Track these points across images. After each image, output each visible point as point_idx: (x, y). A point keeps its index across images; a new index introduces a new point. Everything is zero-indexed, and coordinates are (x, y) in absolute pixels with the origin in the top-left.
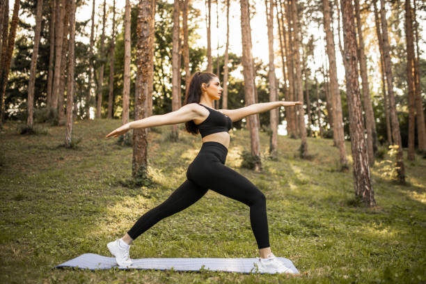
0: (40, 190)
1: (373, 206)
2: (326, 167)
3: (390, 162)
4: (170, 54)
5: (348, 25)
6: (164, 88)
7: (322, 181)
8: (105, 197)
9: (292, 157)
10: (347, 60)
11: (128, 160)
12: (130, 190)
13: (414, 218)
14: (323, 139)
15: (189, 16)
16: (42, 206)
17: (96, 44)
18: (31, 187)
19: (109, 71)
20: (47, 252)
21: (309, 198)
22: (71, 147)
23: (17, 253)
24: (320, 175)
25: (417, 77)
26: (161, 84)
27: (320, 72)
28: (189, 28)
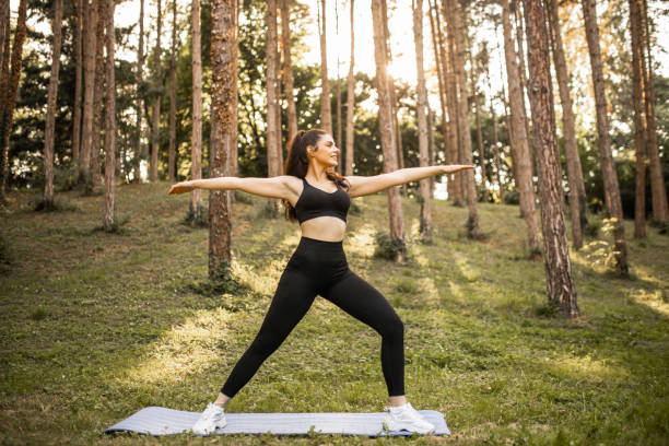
0: (68, 301)
1: (575, 316)
2: (507, 252)
3: (605, 243)
4: (263, 75)
5: (535, 37)
6: (255, 129)
7: (499, 276)
8: (169, 312)
9: (456, 237)
10: (534, 93)
11: (201, 249)
12: (207, 299)
13: (634, 335)
14: (504, 206)
15: (292, 16)
16: (75, 329)
17: (146, 62)
18: (56, 298)
19: (169, 104)
20: (89, 407)
21: (478, 305)
22: (114, 230)
23: (46, 409)
24: (498, 266)
25: (650, 106)
26: (250, 124)
27: (499, 100)
28: (292, 35)
